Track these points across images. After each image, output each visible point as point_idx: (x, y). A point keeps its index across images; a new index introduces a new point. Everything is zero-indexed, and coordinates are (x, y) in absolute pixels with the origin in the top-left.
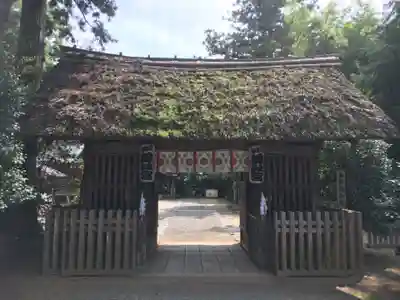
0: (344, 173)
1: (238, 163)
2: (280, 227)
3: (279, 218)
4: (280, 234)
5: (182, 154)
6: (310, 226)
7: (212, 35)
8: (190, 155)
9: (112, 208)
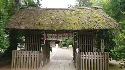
0: (103, 40)
1: (70, 37)
2: (82, 57)
3: (82, 54)
6: (92, 57)
7: (70, 5)
8: (56, 35)
9: (31, 50)
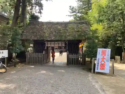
4: (69, 58)
6: (73, 56)
8: (53, 43)
9: (38, 53)
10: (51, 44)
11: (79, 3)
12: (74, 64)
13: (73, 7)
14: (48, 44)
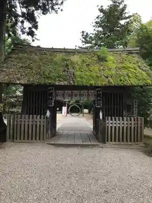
0: (137, 101)
1: (91, 96)
2: (108, 123)
3: (108, 120)
4: (108, 126)
5: (66, 92)
6: (121, 124)
9: (35, 114)
10: (63, 95)
11: (97, 29)
12: (127, 141)
13: (87, 33)
14: (57, 95)
